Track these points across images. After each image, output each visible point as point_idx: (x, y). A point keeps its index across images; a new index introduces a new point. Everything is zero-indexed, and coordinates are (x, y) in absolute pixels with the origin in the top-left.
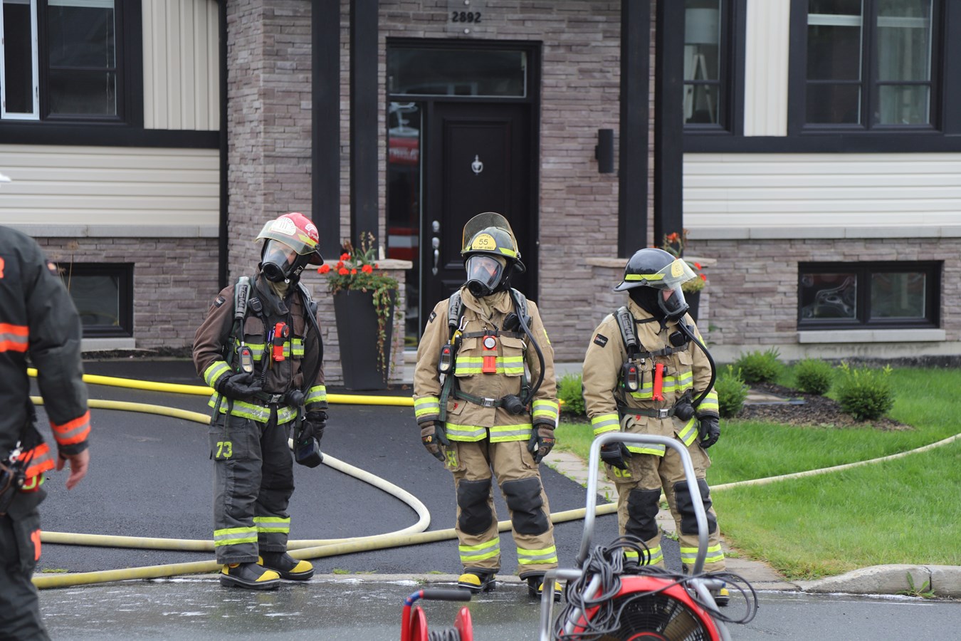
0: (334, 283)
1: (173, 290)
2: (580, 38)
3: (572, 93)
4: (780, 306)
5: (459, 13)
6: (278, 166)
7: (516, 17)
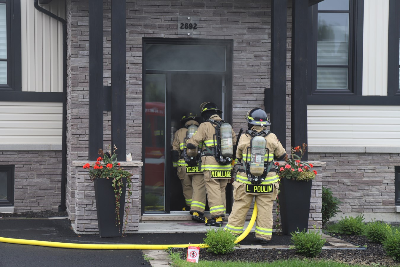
0: (92, 174)
1: (36, 180)
2: (255, 38)
3: (250, 69)
4: (384, 191)
5: (184, 24)
6: (80, 109)
7: (217, 26)
